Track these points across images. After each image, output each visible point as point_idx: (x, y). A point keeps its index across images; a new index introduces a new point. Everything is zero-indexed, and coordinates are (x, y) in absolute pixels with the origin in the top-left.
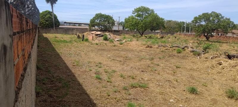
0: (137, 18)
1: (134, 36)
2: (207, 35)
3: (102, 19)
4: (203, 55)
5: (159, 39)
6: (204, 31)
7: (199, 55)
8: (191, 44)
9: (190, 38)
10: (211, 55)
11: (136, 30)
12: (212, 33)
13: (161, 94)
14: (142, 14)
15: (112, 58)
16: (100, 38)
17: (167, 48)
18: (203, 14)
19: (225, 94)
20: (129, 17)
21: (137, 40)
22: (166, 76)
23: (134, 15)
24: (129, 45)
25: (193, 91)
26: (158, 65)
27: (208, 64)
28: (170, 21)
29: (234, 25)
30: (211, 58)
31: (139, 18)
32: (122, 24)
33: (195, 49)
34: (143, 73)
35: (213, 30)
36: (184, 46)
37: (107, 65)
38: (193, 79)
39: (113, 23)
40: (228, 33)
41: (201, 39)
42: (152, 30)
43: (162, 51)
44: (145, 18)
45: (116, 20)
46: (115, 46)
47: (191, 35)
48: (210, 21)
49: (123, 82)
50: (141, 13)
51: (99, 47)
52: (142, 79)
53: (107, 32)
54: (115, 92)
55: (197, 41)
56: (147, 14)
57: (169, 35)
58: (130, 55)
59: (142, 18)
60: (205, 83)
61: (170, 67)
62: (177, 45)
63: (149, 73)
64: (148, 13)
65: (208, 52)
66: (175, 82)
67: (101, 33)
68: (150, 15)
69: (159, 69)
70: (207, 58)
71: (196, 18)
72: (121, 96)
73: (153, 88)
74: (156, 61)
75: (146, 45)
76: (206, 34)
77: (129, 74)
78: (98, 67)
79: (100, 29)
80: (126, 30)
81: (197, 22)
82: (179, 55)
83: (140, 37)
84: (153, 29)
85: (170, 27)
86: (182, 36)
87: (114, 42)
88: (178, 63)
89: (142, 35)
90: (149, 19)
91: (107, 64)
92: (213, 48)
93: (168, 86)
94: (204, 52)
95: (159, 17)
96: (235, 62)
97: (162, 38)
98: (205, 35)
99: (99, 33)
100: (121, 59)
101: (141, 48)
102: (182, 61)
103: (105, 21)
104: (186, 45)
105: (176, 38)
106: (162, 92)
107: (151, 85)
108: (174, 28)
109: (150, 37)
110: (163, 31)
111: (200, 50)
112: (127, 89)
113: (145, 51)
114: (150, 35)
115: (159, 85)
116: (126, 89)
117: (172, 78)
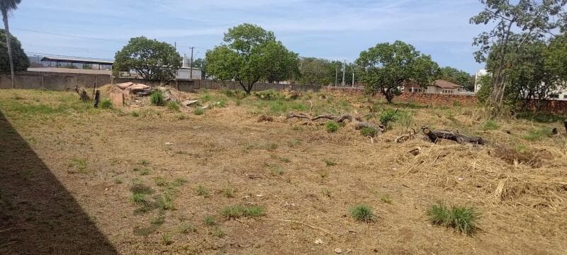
0: (236, 51)
1: (229, 94)
2: (388, 91)
3: (149, 52)
4: (380, 136)
5: (288, 100)
6: (381, 83)
7: (373, 134)
8: (356, 112)
9: (354, 98)
10: (398, 134)
11: (233, 80)
12: (398, 87)
13: (296, 227)
14: (247, 42)
15: (177, 150)
16: (144, 98)
17: (305, 121)
18: (379, 46)
19: (426, 218)
20: (217, 49)
21: (238, 104)
22: (304, 185)
23: (227, 44)
24: (219, 115)
25: (363, 215)
26: (287, 161)
27: (392, 153)
28: (310, 60)
29: (439, 70)
30: (398, 141)
31: (240, 52)
32: (199, 66)
33: (364, 122)
34: (251, 181)
35: (399, 81)
36: (342, 115)
37: (163, 167)
38: (363, 188)
39: (177, 63)
40: (428, 87)
41: (375, 100)
42: (271, 81)
43: (295, 129)
44: (254, 51)
45: (185, 55)
46: (182, 118)
47: (357, 90)
48: (393, 61)
49: (205, 206)
50: (246, 40)
51: (140, 123)
52: (251, 195)
53: (162, 84)
54: (185, 232)
55: (368, 104)
56: (258, 43)
57: (310, 91)
58: (220, 140)
59: (248, 51)
60: (388, 196)
61: (314, 164)
62: (327, 115)
63: (266, 182)
64: (261, 41)
65: (390, 128)
66: (325, 199)
67: (146, 86)
68: (265, 44)
69: (290, 169)
70: (389, 141)
71: (363, 54)
72: (201, 240)
73: (275, 217)
74: (281, 152)
75: (260, 115)
76: (386, 90)
77: (219, 186)
78: (138, 172)
79: (144, 76)
80: (211, 78)
81: (366, 63)
82: (332, 135)
83: (245, 96)
84: (274, 77)
85: (310, 74)
86: (337, 93)
87: (181, 109)
88: (331, 155)
89: (248, 92)
90: (264, 54)
91: (164, 165)
92: (399, 118)
93: (309, 209)
94: (382, 127)
95: (287, 51)
96: (442, 147)
97: (295, 97)
98: (383, 92)
99: (140, 86)
100: (200, 150)
101: (248, 122)
102: (339, 150)
103: (156, 57)
104: (346, 114)
105: (324, 97)
106: (298, 224)
107: (271, 208)
108: (321, 76)
109: (268, 97)
110: (297, 83)
111: (374, 123)
112: (215, 221)
113: (258, 129)
114: (267, 92)
115: (290, 208)
116: (212, 224)
117: (317, 189)
